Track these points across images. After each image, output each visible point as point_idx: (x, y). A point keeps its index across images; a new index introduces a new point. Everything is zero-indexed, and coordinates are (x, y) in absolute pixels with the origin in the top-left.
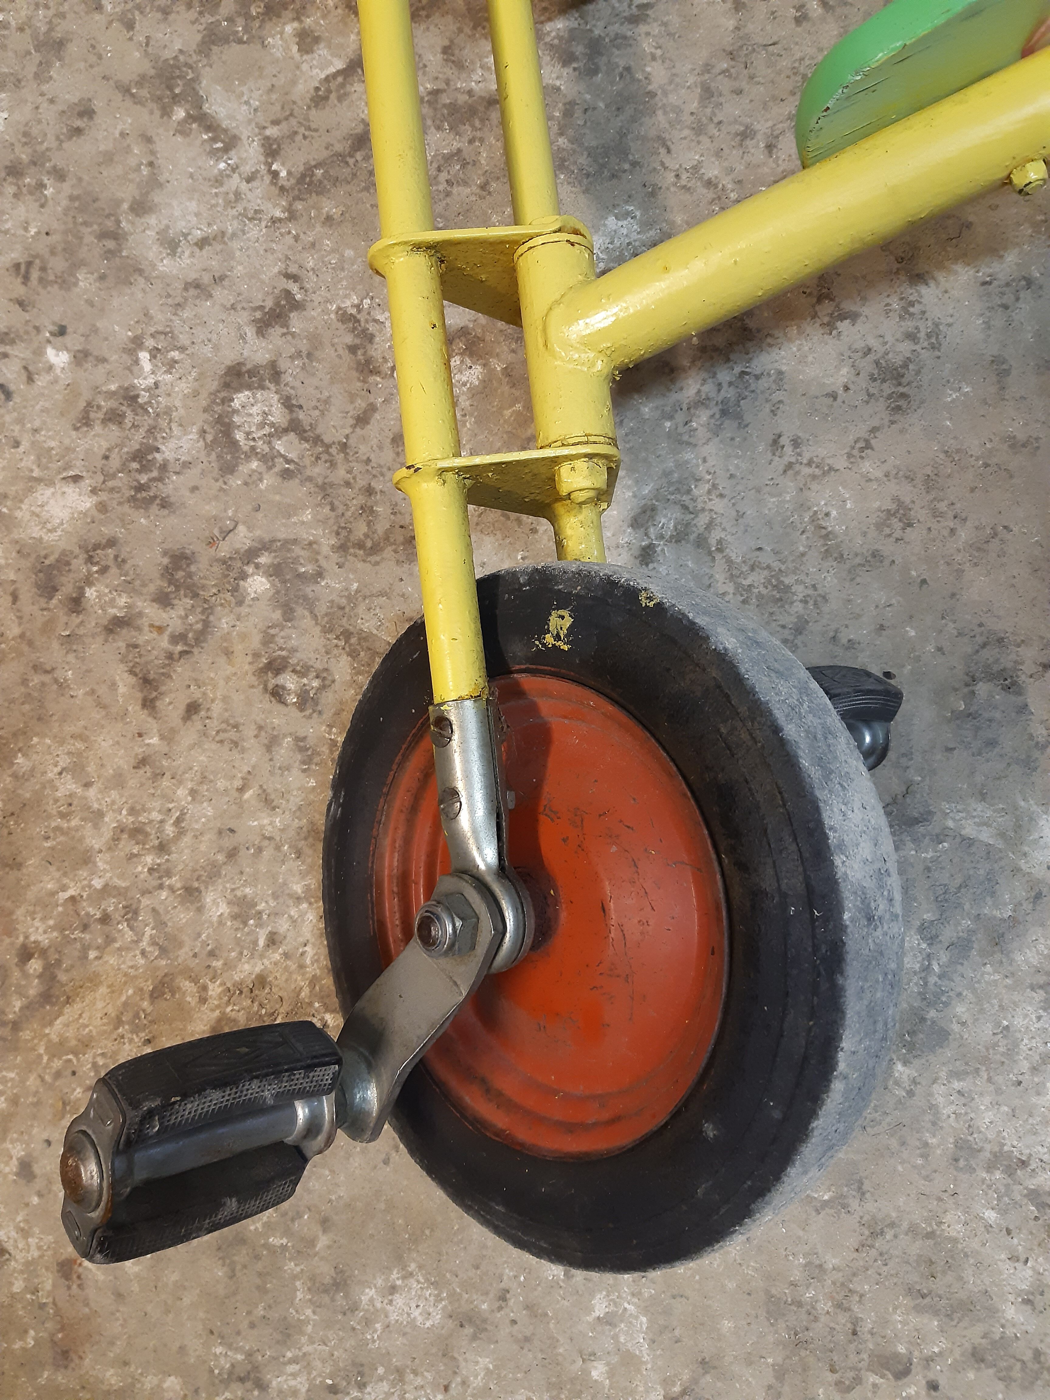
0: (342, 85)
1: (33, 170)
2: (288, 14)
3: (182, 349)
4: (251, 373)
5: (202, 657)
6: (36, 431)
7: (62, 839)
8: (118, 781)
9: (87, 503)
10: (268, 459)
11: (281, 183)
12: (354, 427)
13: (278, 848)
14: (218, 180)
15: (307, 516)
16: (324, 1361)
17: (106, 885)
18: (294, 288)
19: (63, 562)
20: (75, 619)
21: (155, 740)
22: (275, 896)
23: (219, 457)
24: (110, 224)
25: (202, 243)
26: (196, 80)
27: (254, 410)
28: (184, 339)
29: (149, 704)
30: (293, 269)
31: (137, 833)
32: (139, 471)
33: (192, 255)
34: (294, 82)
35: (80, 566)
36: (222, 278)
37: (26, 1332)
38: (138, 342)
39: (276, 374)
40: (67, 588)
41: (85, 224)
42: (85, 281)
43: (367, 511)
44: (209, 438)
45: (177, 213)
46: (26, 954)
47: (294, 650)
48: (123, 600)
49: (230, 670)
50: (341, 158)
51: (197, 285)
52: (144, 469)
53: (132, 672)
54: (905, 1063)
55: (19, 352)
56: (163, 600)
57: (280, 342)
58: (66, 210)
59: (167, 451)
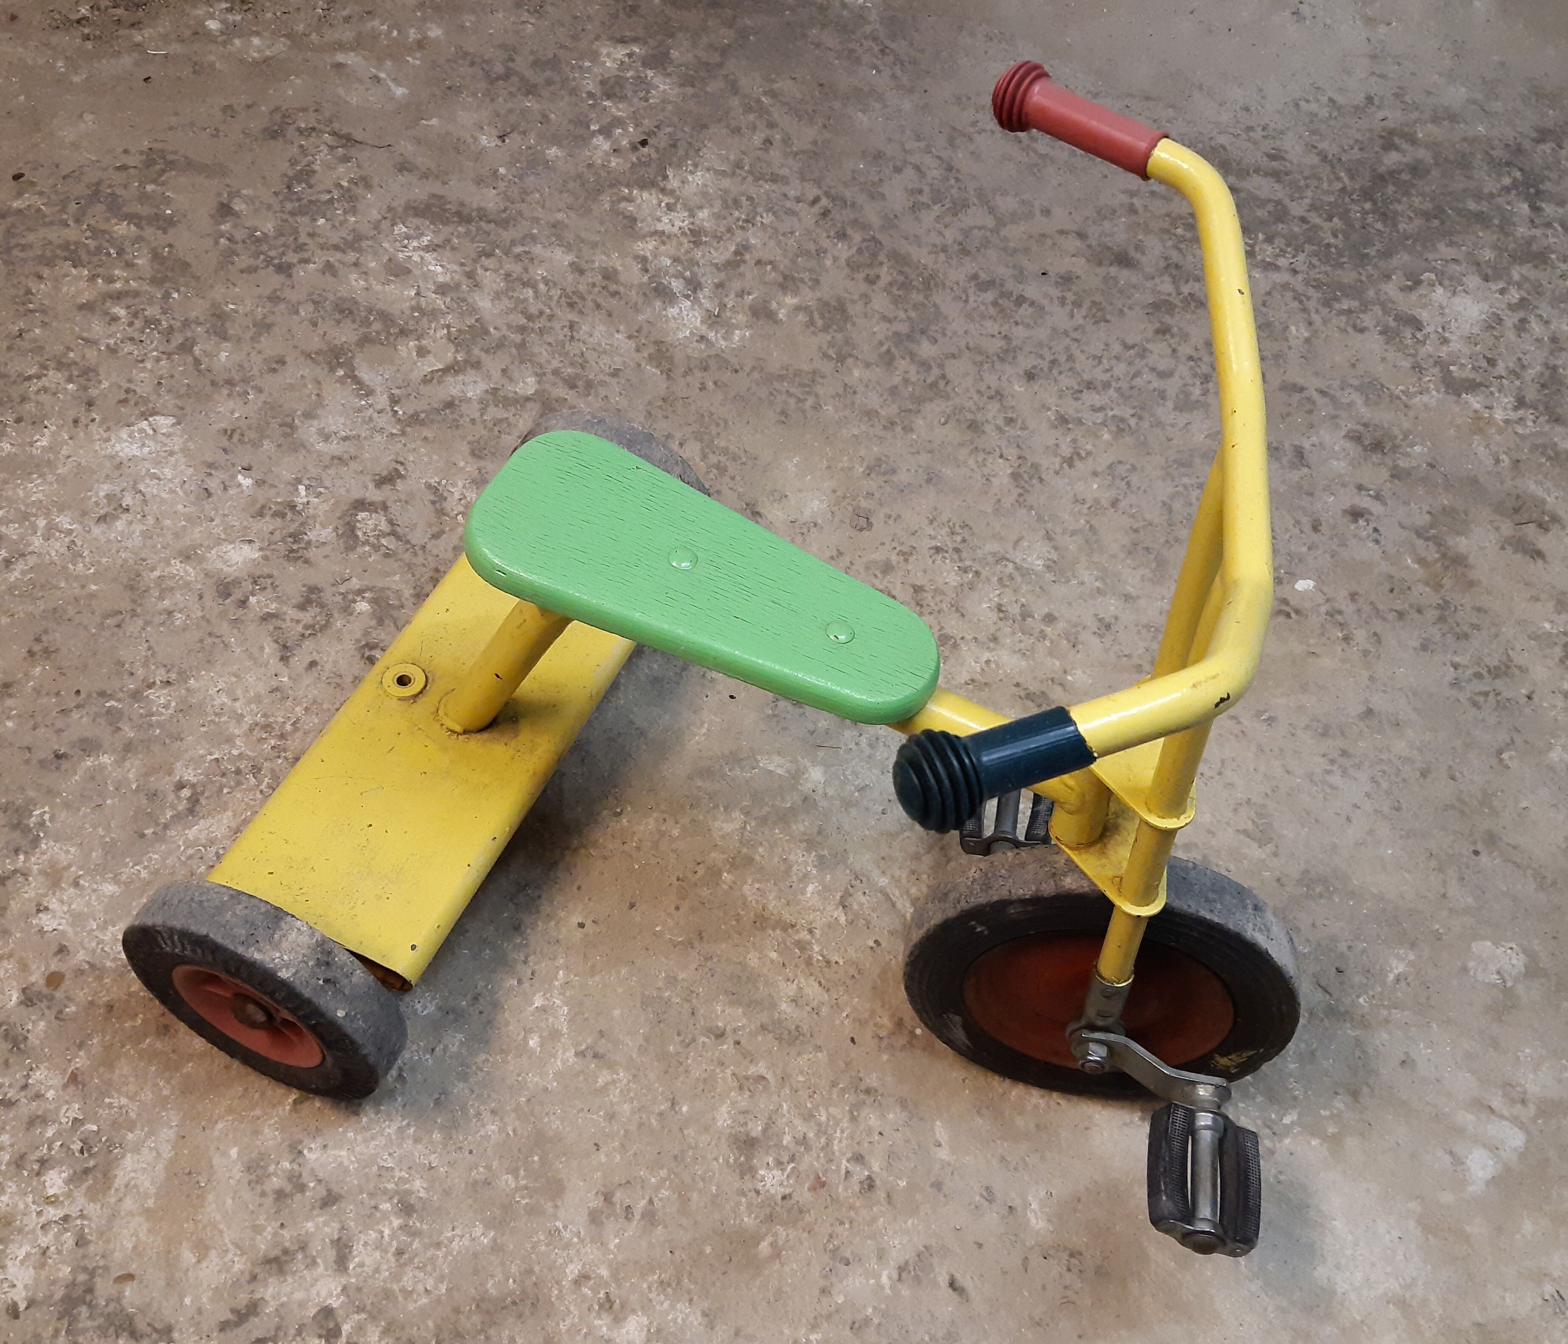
1: (242, 384)
2: (413, 336)
3: (326, 488)
4: (371, 504)
5: (323, 640)
6: (225, 515)
7: (213, 727)
8: (258, 699)
9: (257, 555)
10: (376, 548)
11: (398, 417)
12: (430, 539)
14: (360, 410)
15: (397, 577)
17: (240, 754)
19: (237, 582)
20: (241, 612)
21: (285, 679)
23: (345, 543)
24: (289, 420)
25: (345, 439)
26: (353, 358)
27: (370, 522)
28: (327, 483)
29: (284, 659)
30: (401, 459)
31: (267, 727)
32: (293, 543)
33: (338, 443)
34: (411, 371)
36: (355, 458)
37: (137, 1015)
38: (299, 481)
39: (385, 508)
40: (237, 595)
41: (273, 418)
42: (267, 444)
44: (340, 532)
45: (331, 422)
46: (180, 786)
47: (383, 641)
48: (273, 606)
49: (339, 647)
50: (438, 411)
51: (339, 459)
52: (295, 542)
53: (276, 641)
54: (728, 873)
55: (220, 474)
56: (301, 608)
57: (389, 493)
58: (261, 409)
59: (312, 536)
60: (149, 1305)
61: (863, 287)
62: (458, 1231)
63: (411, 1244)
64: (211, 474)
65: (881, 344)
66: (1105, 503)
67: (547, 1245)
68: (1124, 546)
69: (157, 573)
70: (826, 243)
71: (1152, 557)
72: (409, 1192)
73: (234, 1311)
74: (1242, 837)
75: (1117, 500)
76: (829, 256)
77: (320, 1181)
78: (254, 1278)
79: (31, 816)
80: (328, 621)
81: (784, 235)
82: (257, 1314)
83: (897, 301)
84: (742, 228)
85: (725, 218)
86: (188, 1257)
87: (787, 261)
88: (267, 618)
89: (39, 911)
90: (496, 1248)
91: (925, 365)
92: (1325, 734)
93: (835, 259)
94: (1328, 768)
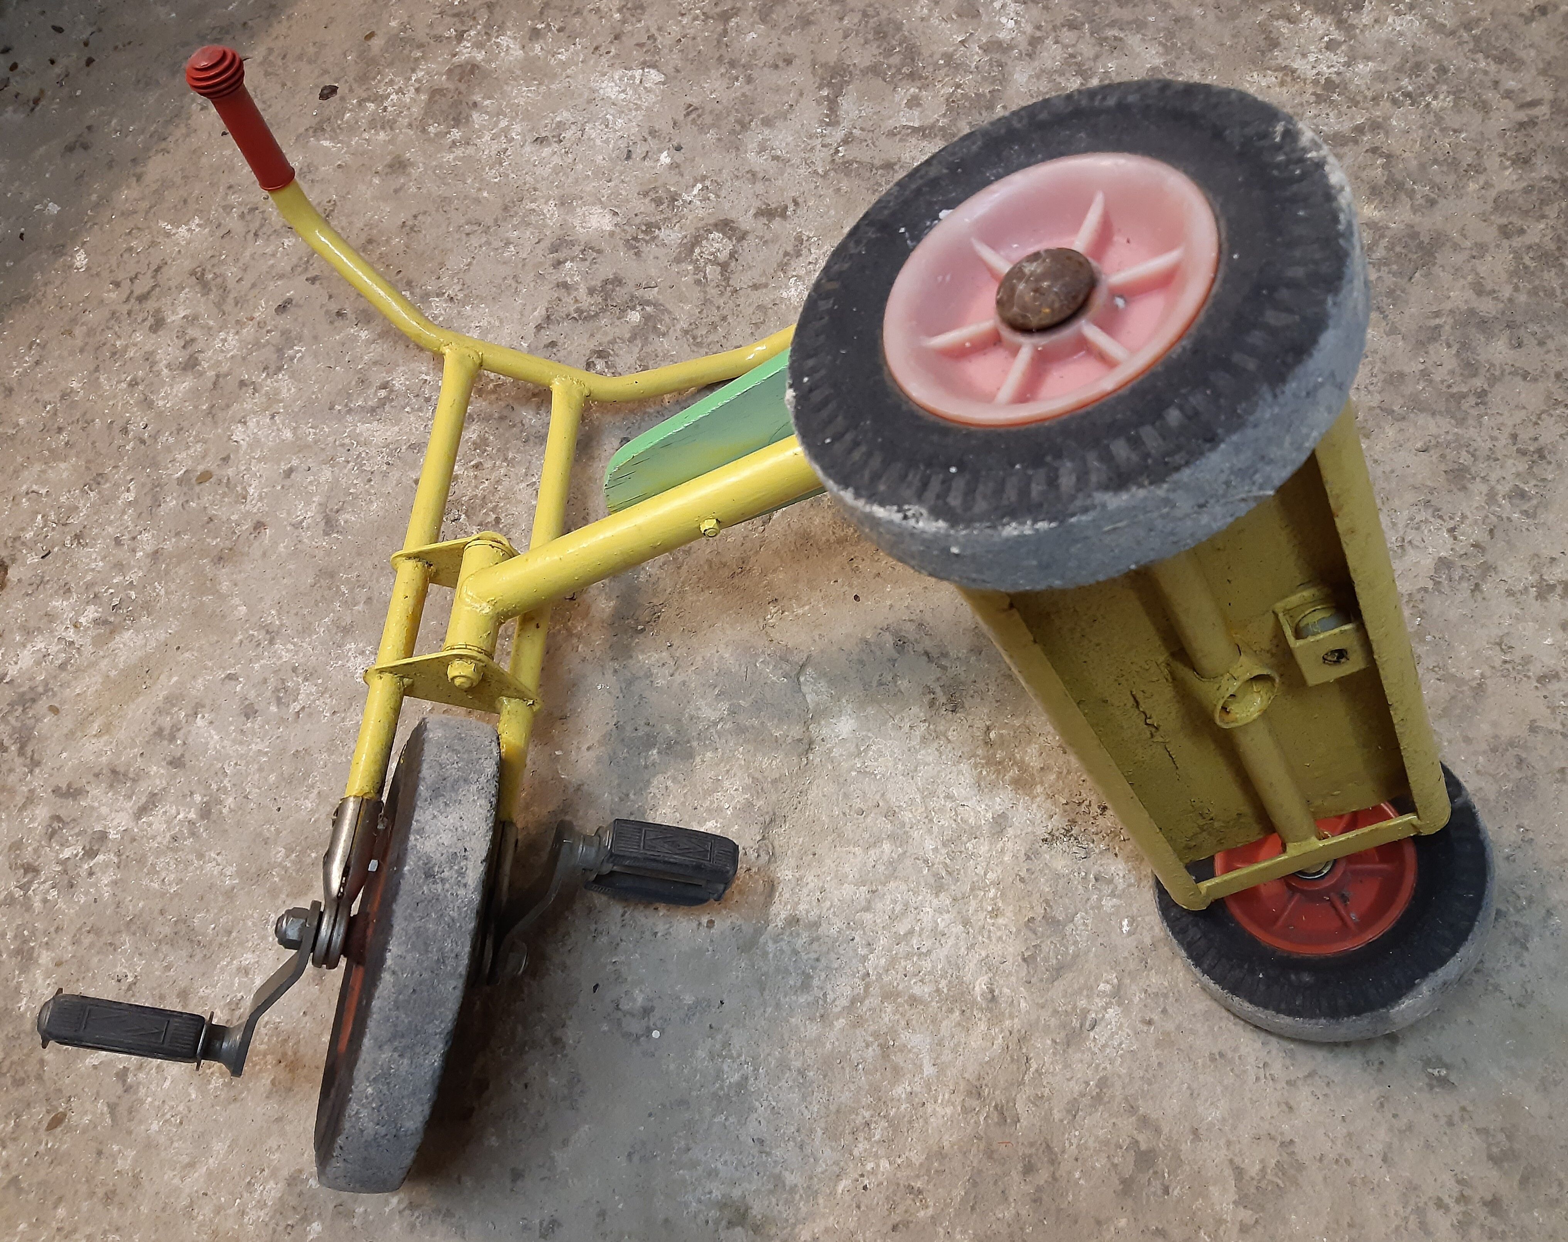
0: (908, 135)
1: (741, 69)
2: (919, 83)
3: (718, 196)
4: (731, 229)
5: (580, 327)
6: (623, 181)
9: (608, 228)
10: (697, 269)
11: (836, 157)
12: (749, 287)
13: (521, 431)
14: (811, 136)
15: (687, 307)
16: (304, 656)
18: (791, 208)
19: (572, 243)
20: (551, 270)
22: (499, 450)
23: (680, 252)
24: (747, 119)
25: (776, 158)
26: (848, 83)
27: (716, 245)
28: (723, 193)
29: (539, 328)
30: (800, 200)
32: (642, 231)
33: (766, 160)
34: (890, 118)
35: (577, 250)
36: (768, 180)
38: (704, 179)
39: (743, 237)
40: (561, 255)
41: (737, 110)
42: (711, 136)
43: (714, 326)
44: (685, 241)
45: (780, 137)
48: (577, 278)
49: (585, 342)
51: (754, 175)
52: (645, 232)
53: (547, 309)
55: (653, 143)
56: (591, 291)
57: (760, 225)
58: (735, 98)
59: (662, 234)
60: (47, 739)
61: (1490, 234)
62: (219, 858)
63: (185, 839)
64: (645, 140)
65: (1437, 314)
66: (1535, 670)
67: (254, 924)
68: (1496, 737)
69: (533, 206)
70: (1492, 162)
71: (1517, 774)
72: (221, 802)
73: (69, 786)
74: (1228, 1172)
75: (1556, 676)
76: (1482, 179)
77: (185, 743)
78: (97, 775)
79: (292, 348)
80: (597, 315)
81: (1442, 130)
82: (75, 799)
83: (1519, 271)
84: (1395, 102)
85: (1384, 81)
86: (95, 728)
87: (1415, 163)
88: (564, 286)
89: (240, 422)
90: (230, 894)
91: (1470, 368)
92: (1495, 1160)
93: (1487, 186)
94: (1447, 1200)
